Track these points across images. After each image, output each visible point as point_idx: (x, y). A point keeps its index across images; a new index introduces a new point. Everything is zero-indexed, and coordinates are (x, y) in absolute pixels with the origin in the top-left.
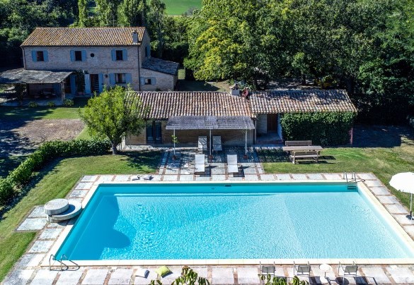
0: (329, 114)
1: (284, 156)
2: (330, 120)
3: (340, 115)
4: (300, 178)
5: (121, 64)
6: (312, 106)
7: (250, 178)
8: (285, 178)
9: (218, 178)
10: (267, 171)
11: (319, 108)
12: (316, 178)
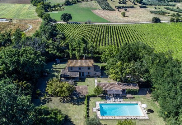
0: (134, 89)
1: (127, 98)
2: (135, 90)
3: (136, 89)
4: (129, 103)
5: (89, 70)
6: (131, 87)
7: (122, 103)
8: (127, 103)
9: (117, 103)
10: (124, 101)
11: (133, 88)
12: (132, 103)
